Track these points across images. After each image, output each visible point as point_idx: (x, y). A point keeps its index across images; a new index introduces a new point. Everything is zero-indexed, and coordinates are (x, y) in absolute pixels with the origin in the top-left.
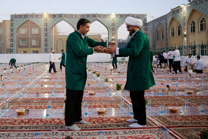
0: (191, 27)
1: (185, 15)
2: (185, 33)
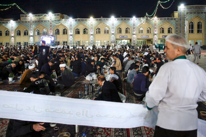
2: (13, 35)
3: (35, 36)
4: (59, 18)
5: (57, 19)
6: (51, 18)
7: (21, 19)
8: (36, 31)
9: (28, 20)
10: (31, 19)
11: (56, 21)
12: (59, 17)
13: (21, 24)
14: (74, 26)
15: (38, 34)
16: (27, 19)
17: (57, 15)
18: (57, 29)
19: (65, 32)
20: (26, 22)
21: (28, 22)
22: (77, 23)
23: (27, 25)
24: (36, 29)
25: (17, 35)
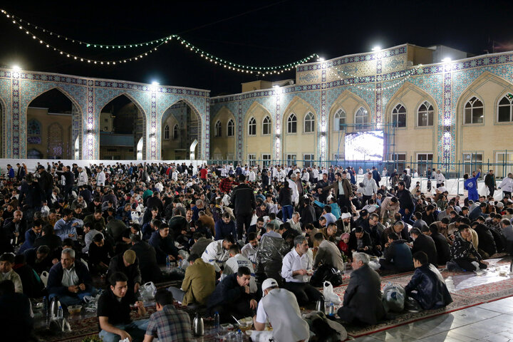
0: (290, 124)
1: (278, 103)
2: (278, 132)
3: (333, 132)
4: (405, 61)
5: (396, 69)
6: (379, 67)
7: (297, 79)
8: (337, 116)
9: (316, 82)
10: (324, 76)
11: (393, 74)
12: (403, 57)
13: (296, 94)
14: (459, 88)
15: (341, 128)
16: (312, 77)
17: (397, 52)
18: (398, 107)
19: (426, 116)
20: (310, 87)
21: (314, 87)
22: (472, 75)
23: (312, 99)
24: (338, 108)
25: (289, 131)
